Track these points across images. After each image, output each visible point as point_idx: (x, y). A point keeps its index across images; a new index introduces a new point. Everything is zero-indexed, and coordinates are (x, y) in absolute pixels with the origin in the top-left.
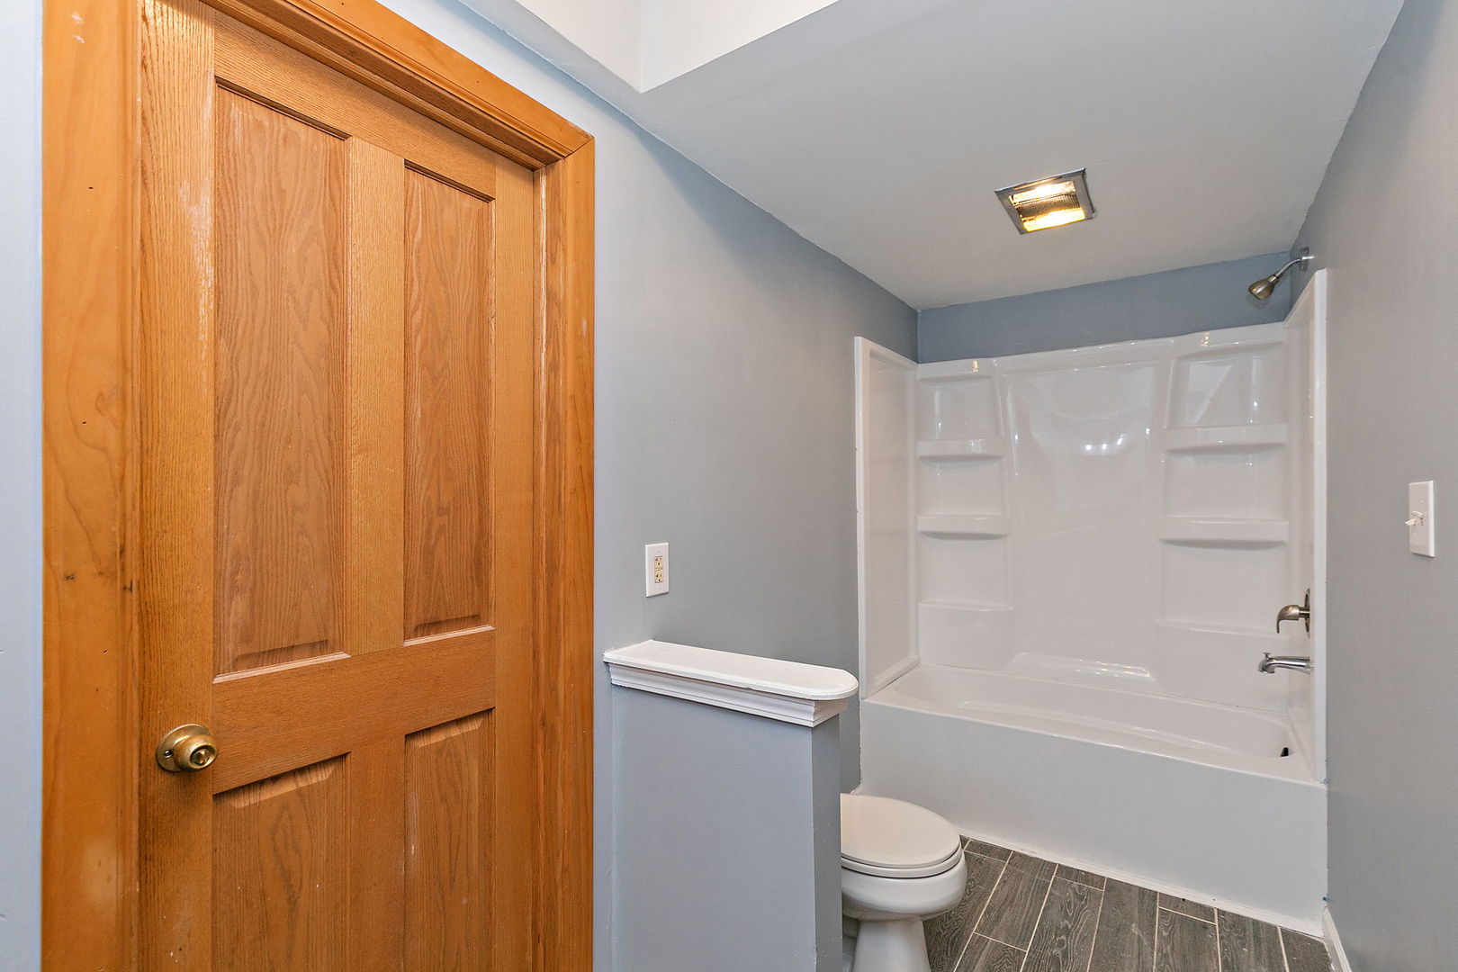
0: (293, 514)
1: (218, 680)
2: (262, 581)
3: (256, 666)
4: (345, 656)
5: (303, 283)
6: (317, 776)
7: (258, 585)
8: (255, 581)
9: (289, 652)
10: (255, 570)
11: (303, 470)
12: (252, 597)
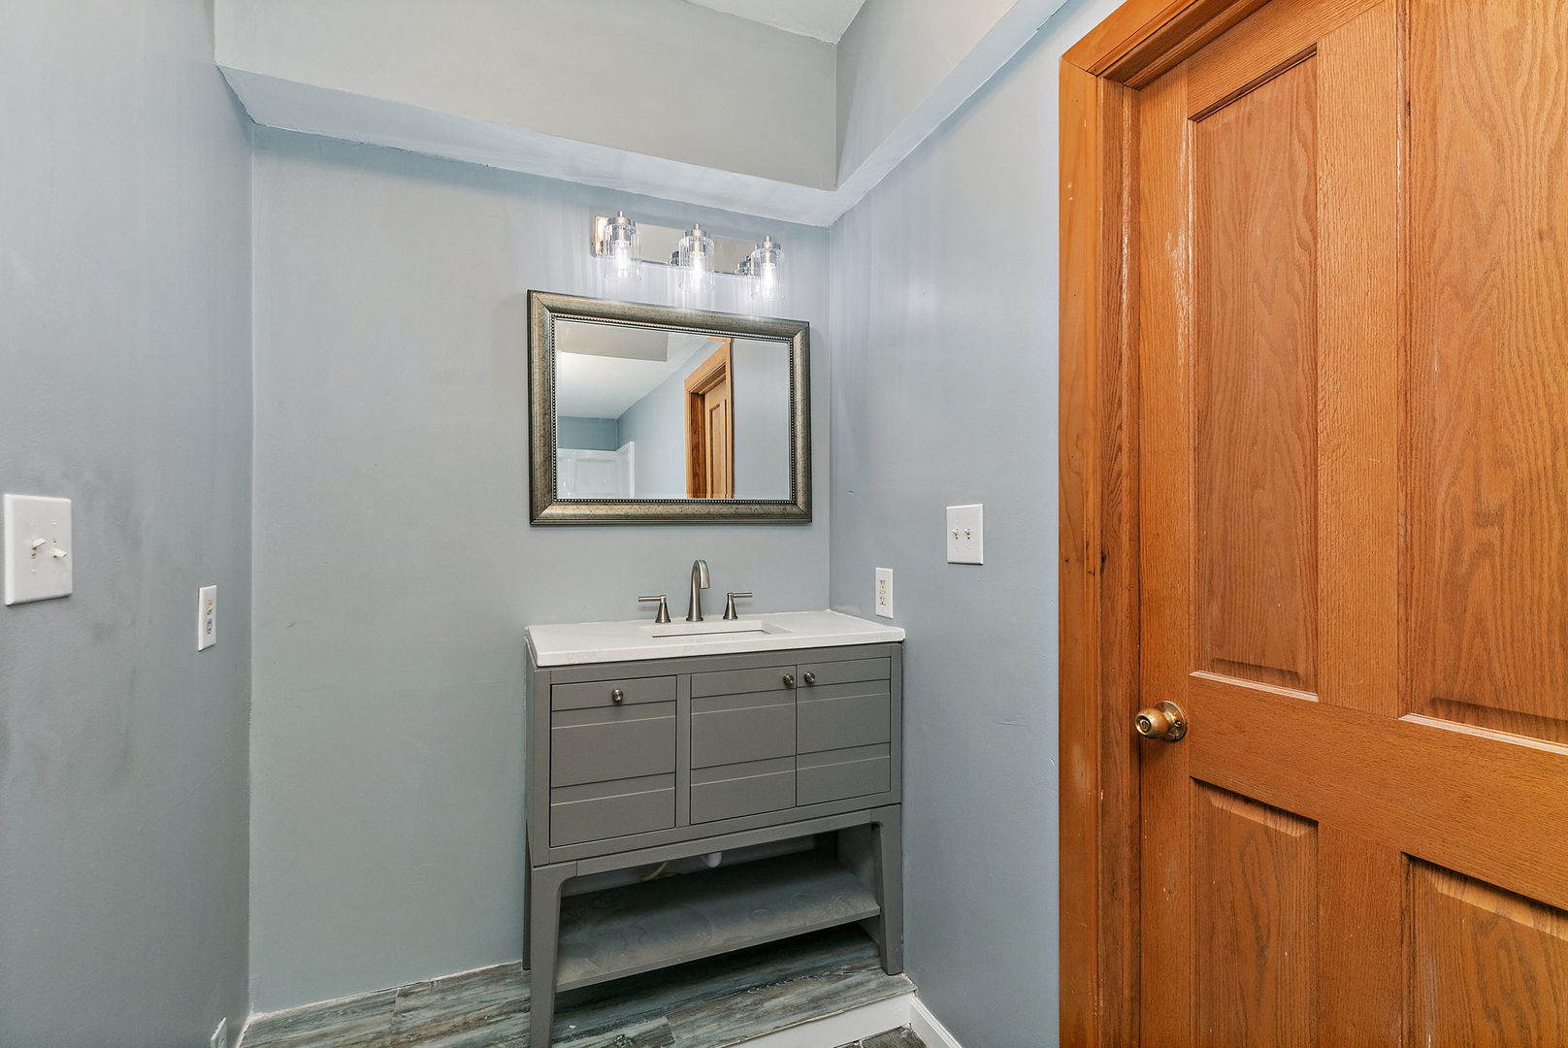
0: (1259, 522)
1: (1194, 674)
2: (1231, 589)
3: (1229, 674)
4: (1313, 698)
5: (1267, 261)
6: (1288, 827)
7: (1228, 592)
8: (1225, 588)
9: (1257, 670)
10: (1225, 577)
11: (1268, 472)
12: (1223, 604)
